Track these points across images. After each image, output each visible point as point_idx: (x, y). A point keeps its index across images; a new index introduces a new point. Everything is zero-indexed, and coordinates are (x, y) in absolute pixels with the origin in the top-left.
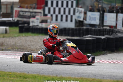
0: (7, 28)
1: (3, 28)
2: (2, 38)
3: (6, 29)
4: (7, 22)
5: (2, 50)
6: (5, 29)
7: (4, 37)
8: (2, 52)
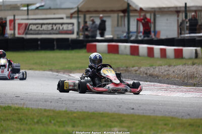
0: (199, 49)
1: (192, 50)
2: (191, 67)
3: (196, 50)
4: (197, 39)
5: (194, 85)
6: (194, 51)
7: (193, 64)
8: (194, 87)
